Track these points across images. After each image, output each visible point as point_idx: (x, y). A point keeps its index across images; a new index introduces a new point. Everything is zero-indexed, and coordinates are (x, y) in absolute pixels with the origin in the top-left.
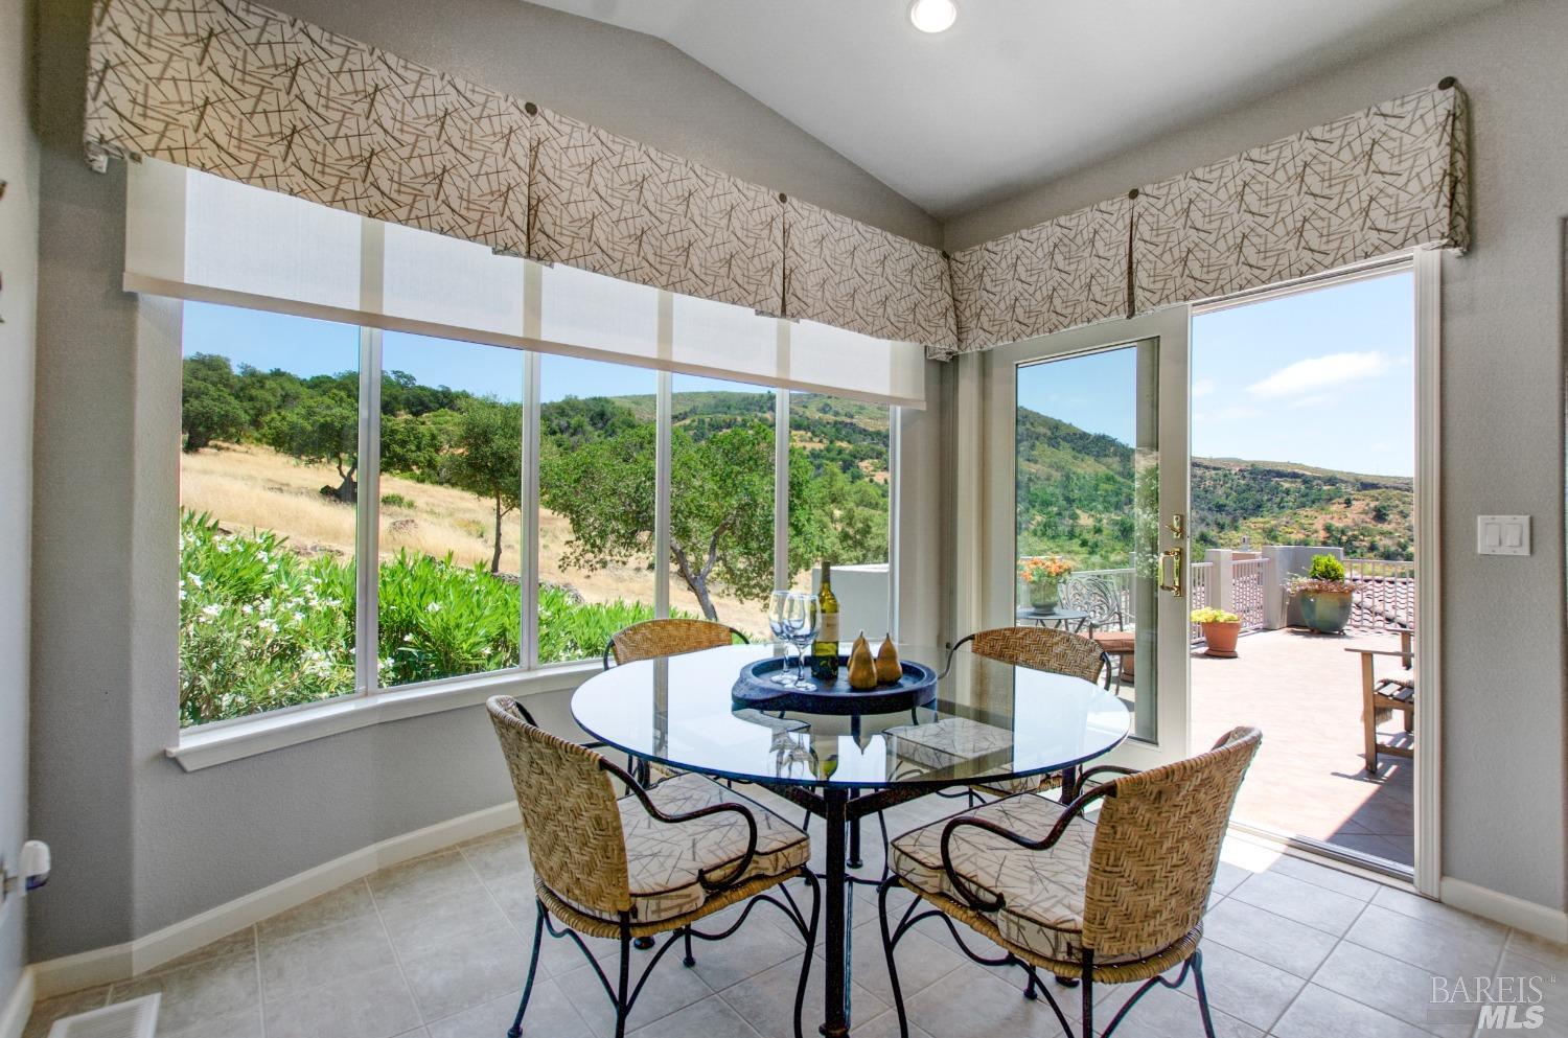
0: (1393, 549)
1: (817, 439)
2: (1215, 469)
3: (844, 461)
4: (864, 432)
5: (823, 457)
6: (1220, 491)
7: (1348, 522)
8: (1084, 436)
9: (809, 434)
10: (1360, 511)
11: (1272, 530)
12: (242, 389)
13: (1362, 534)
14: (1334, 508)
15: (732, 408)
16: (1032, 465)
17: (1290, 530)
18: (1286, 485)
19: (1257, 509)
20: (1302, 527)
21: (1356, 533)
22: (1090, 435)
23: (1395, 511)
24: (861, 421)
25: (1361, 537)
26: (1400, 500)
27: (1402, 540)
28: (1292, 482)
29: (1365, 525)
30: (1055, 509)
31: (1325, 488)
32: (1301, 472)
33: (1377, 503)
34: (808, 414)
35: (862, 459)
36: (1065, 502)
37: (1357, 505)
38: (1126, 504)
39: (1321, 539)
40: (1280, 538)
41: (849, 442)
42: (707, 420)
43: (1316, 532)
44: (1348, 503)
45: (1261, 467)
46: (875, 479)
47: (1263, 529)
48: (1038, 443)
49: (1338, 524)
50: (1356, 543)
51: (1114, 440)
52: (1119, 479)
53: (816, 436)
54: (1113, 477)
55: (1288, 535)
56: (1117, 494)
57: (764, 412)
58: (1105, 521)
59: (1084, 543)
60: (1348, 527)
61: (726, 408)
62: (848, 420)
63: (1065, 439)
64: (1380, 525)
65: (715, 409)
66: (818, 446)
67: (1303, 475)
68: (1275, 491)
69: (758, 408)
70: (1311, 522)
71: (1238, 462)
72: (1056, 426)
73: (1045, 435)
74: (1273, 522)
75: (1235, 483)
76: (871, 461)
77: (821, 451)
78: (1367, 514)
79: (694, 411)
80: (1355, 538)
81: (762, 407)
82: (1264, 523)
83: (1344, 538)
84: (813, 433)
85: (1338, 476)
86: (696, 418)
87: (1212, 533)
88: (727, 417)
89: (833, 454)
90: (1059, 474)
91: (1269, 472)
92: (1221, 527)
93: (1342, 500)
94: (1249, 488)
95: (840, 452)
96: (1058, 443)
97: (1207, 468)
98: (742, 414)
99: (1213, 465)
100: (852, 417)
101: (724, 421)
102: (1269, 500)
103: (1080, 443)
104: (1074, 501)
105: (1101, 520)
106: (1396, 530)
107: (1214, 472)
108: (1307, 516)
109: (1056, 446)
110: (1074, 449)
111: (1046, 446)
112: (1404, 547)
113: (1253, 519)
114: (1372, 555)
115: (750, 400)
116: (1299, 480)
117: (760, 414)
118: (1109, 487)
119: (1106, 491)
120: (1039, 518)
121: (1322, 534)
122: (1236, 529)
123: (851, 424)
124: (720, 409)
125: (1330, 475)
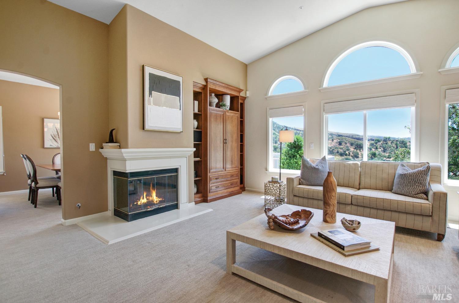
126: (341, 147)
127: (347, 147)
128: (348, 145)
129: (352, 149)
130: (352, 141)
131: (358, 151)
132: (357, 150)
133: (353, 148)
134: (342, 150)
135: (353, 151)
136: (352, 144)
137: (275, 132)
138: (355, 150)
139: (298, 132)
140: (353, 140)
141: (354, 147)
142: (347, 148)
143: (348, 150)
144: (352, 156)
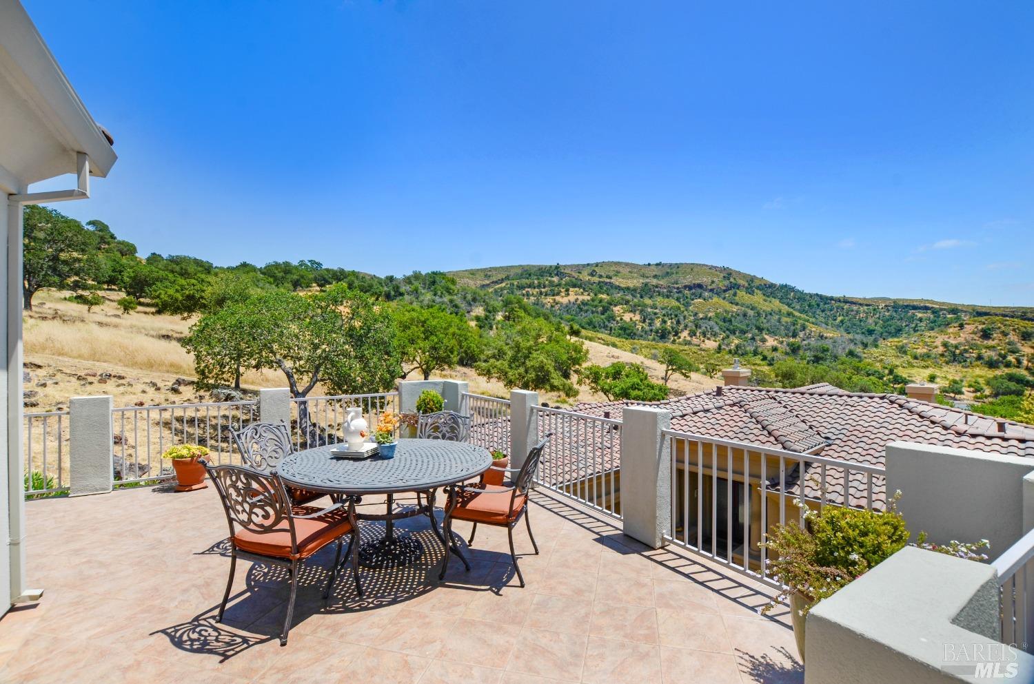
0: (995, 358)
1: (586, 293)
2: (867, 305)
3: (603, 307)
4: (619, 288)
5: (588, 305)
6: (870, 321)
7: (961, 340)
8: (772, 286)
9: (582, 290)
10: (971, 331)
11: (902, 347)
13: (971, 348)
14: (951, 330)
15: (532, 275)
16: (734, 306)
17: (917, 347)
18: (919, 315)
19: (897, 332)
20: (926, 344)
21: (967, 347)
22: (775, 285)
23: (998, 331)
24: (616, 281)
25: (971, 350)
26: (1002, 324)
27: (1003, 352)
28: (924, 313)
29: (974, 342)
30: (750, 335)
31: (949, 316)
32: (930, 305)
33: (984, 326)
34: (581, 277)
35: (615, 306)
36: (757, 331)
37: (968, 328)
38: (801, 331)
40: (909, 353)
41: (608, 295)
42: (516, 283)
43: (936, 347)
44: (961, 326)
45: (901, 303)
46: (624, 318)
47: (896, 346)
48: (738, 291)
49: (953, 342)
50: (967, 355)
51: (793, 288)
52: (797, 314)
53: (586, 291)
54: (792, 314)
55: (915, 350)
56: (794, 325)
57: (552, 277)
58: (785, 343)
59: (765, 358)
60: (959, 344)
61: (528, 275)
62: (608, 280)
63: (758, 288)
64: (985, 342)
65: (521, 276)
66: (586, 298)
67: (932, 307)
68: (911, 319)
69: (548, 275)
70: (933, 340)
71: (884, 299)
72: (752, 279)
73: (743, 286)
74: (904, 341)
75: (882, 315)
76: (621, 306)
77: (588, 301)
78: (976, 334)
79: (507, 278)
80: (966, 351)
81: (551, 274)
82: (899, 342)
83: (958, 352)
84: (584, 289)
85: (960, 308)
86: (509, 282)
87: (858, 350)
88: (528, 281)
89: (596, 303)
90: (752, 312)
91: (907, 306)
92: (865, 345)
93: (956, 325)
94: (892, 318)
95: (601, 301)
96: (753, 291)
97: (861, 305)
98: (538, 279)
99: (865, 303)
100: (611, 278)
101: (526, 284)
102: (906, 326)
103: (770, 290)
104: (763, 329)
105: (782, 343)
106: (999, 346)
107: (866, 307)
108: (930, 337)
109: (752, 293)
110: (764, 295)
111: (744, 293)
112: (1004, 357)
113: (890, 340)
114: (978, 363)
115: (543, 270)
116: (928, 311)
117: (549, 278)
118: (789, 320)
119: (787, 322)
121: (941, 349)
122: (876, 346)
123: (610, 283)
124: (524, 276)
125: (953, 307)
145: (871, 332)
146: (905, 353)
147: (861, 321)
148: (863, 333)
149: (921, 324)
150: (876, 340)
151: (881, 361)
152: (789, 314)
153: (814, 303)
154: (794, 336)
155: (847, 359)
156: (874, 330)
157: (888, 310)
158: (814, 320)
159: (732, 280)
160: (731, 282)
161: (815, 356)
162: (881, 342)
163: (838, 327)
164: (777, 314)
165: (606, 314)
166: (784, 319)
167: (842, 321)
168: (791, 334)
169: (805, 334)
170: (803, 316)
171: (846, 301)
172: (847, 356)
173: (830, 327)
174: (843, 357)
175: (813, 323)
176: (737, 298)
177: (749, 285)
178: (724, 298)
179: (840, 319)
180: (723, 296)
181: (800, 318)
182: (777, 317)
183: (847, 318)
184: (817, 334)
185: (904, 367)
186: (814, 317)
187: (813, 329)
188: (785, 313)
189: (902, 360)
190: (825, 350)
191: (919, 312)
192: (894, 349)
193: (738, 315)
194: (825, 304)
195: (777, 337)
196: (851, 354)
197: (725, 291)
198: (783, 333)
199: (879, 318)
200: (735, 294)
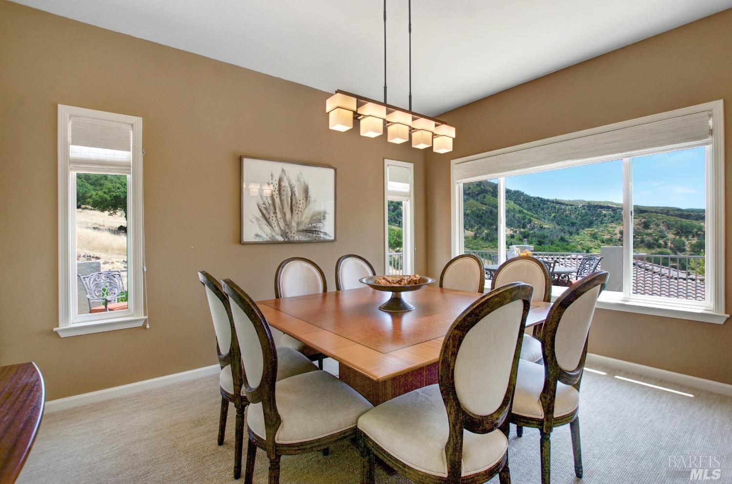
0: (652, 241)
2: (571, 205)
3: (394, 206)
6: (573, 216)
10: (637, 223)
11: (595, 234)
12: (96, 180)
17: (603, 234)
18: (604, 212)
19: (590, 224)
20: (609, 232)
22: (512, 190)
23: (653, 223)
25: (637, 236)
26: (656, 218)
27: (656, 237)
28: (607, 211)
29: (639, 230)
32: (611, 206)
33: (645, 220)
38: (528, 224)
39: (618, 238)
40: (598, 238)
43: (616, 234)
45: (592, 204)
47: (591, 234)
48: (486, 195)
51: (523, 193)
52: (525, 211)
54: (522, 211)
55: (602, 237)
56: (524, 219)
58: (518, 232)
64: (646, 230)
68: (599, 215)
70: (613, 230)
71: (582, 201)
73: (490, 191)
74: (596, 231)
75: (580, 212)
78: (640, 225)
82: (592, 231)
87: (567, 236)
91: (596, 206)
94: (587, 214)
97: (567, 205)
99: (569, 203)
102: (596, 220)
103: (508, 194)
105: (516, 232)
106: (654, 233)
107: (570, 207)
108: (612, 227)
109: (496, 196)
111: (490, 196)
112: (657, 241)
113: (587, 229)
114: (642, 245)
116: (610, 210)
118: (520, 215)
119: (519, 218)
120: (486, 231)
122: (578, 234)
126: (649, 231)
127: (660, 232)
128: (662, 227)
129: (671, 236)
130: (670, 221)
131: (683, 239)
132: (681, 237)
133: (673, 234)
134: (651, 236)
135: (674, 239)
136: (669, 227)
137: (522, 209)
138: (678, 237)
139: (563, 207)
140: (672, 218)
141: (674, 231)
142: (660, 234)
143: (662, 237)
144: (671, 249)
145: (573, 224)
146: (596, 238)
147: (567, 216)
148: (568, 225)
149: (606, 219)
150: (577, 230)
151: (581, 244)
152: (520, 212)
153: (536, 204)
154: (524, 227)
155: (560, 243)
156: (575, 223)
157: (584, 209)
158: (536, 216)
159: (482, 187)
160: (481, 188)
161: (539, 241)
162: (581, 231)
163: (552, 220)
164: (512, 212)
165: (396, 212)
166: (517, 215)
167: (554, 217)
168: (521, 226)
169: (531, 226)
170: (530, 213)
171: (557, 202)
172: (559, 241)
173: (546, 221)
174: (557, 242)
175: (536, 218)
176: (486, 200)
177: (494, 190)
178: (477, 200)
179: (553, 215)
180: (476, 198)
181: (527, 214)
182: (513, 213)
183: (558, 215)
184: (539, 226)
185: (595, 248)
186: (537, 213)
187: (536, 222)
188: (518, 211)
189: (594, 243)
190: (544, 237)
191: (604, 210)
192: (589, 236)
193: (487, 212)
194: (544, 204)
195: (512, 228)
196: (562, 239)
197: (477, 195)
198: (516, 225)
199: (578, 215)
200: (484, 197)
